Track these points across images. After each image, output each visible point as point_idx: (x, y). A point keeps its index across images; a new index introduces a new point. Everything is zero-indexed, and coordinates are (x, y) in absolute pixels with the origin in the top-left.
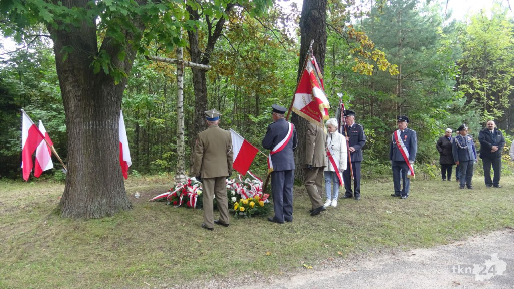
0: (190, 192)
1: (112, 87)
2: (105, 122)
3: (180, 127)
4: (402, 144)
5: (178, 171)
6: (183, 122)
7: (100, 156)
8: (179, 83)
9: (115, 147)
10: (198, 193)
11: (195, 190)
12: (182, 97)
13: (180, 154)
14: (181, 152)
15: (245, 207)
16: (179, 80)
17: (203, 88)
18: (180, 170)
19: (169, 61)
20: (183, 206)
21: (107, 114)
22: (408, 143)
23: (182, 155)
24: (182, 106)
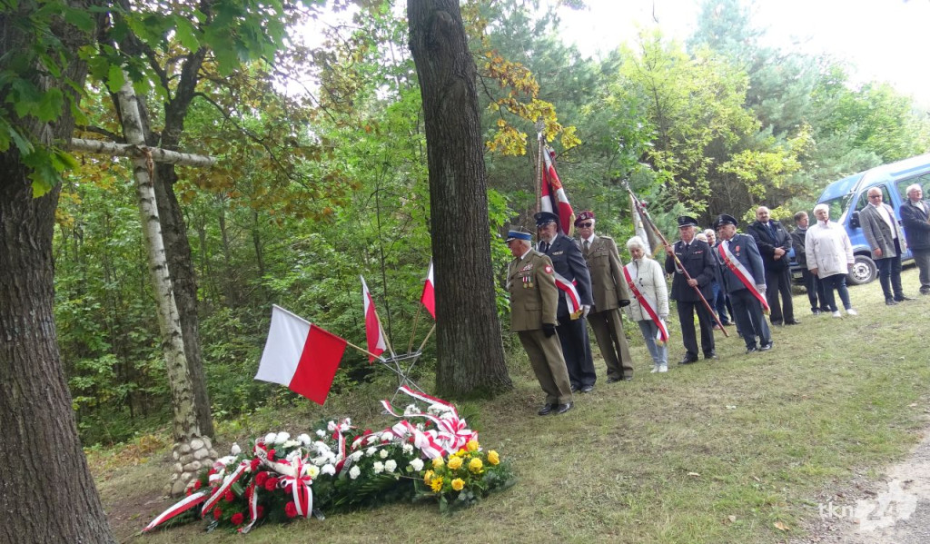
0: (289, 478)
1: (25, 208)
2: (21, 319)
3: (168, 318)
4: (734, 261)
5: (182, 434)
6: (173, 302)
7: (21, 432)
8: (146, 205)
9: (62, 394)
10: (309, 474)
11: (300, 469)
12: (160, 239)
13: (181, 388)
14: (183, 382)
15: (463, 479)
16: (146, 197)
17: (176, 222)
18: (186, 430)
19: (113, 150)
20: (264, 520)
21: (21, 293)
22: (744, 258)
23: (185, 390)
24: (165, 263)
